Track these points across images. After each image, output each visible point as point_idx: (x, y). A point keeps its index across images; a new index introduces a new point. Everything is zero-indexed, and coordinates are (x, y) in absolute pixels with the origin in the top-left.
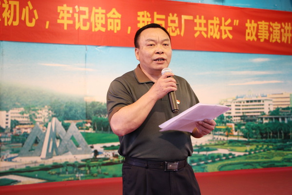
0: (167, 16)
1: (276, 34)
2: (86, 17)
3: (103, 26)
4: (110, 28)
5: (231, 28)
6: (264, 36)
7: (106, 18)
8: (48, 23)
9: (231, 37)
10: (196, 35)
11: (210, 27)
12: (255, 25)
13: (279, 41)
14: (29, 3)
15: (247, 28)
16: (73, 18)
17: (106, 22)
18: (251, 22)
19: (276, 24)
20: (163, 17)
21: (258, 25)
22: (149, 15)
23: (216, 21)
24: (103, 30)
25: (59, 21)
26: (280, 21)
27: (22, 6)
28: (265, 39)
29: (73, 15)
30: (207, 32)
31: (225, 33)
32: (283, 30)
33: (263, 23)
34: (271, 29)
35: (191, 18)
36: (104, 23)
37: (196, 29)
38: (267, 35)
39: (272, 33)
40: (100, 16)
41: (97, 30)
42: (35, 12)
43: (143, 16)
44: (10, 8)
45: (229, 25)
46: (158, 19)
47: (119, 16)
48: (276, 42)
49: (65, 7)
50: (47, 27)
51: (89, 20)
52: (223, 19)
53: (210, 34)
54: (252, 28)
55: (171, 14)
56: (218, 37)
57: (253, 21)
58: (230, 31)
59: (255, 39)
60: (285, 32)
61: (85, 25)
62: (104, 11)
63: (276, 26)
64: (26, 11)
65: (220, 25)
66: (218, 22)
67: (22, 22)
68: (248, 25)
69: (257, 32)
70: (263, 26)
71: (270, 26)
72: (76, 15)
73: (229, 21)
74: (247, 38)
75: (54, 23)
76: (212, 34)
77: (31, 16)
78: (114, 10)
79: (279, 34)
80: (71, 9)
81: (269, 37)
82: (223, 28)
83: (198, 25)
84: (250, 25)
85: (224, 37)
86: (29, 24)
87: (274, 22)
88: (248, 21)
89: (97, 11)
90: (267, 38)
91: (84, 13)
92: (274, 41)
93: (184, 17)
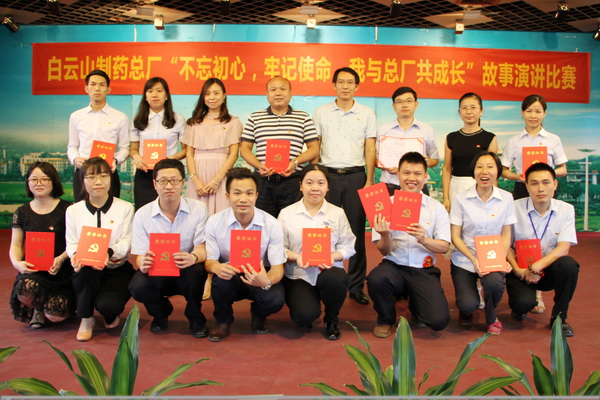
0: (384, 61)
1: (524, 78)
2: (294, 67)
3: (311, 75)
4: (318, 77)
5: (463, 72)
6: (506, 80)
7: (315, 67)
8: (255, 75)
9: (463, 82)
10: (419, 81)
11: (436, 71)
12: (496, 68)
13: (527, 86)
14: (238, 58)
15: (484, 71)
16: (280, 69)
17: (315, 71)
18: (489, 65)
19: (524, 65)
20: (380, 63)
21: (499, 68)
22: (363, 62)
23: (444, 64)
24: (312, 79)
25: (266, 73)
26: (528, 62)
27: (232, 60)
28: (508, 84)
29: (280, 66)
30: (432, 78)
31: (456, 77)
32: (532, 73)
33: (506, 65)
34: (516, 72)
35: (413, 62)
36: (312, 72)
37: (418, 74)
38: (512, 78)
39: (518, 76)
40: (308, 65)
41: (304, 79)
42: (243, 65)
43: (356, 63)
44: (220, 64)
45: (460, 69)
46: (373, 66)
47: (329, 64)
48: (524, 87)
49: (272, 59)
50: (254, 79)
51: (296, 70)
52: (453, 62)
53: (436, 79)
54: (491, 72)
55: (388, 60)
56: (446, 83)
57: (492, 63)
58: (462, 75)
59: (496, 84)
60: (535, 74)
61: (292, 75)
62: (313, 60)
63: (523, 68)
64: (234, 65)
65: (450, 69)
66: (447, 66)
67: (231, 76)
68: (486, 68)
69: (498, 75)
70: (506, 68)
71: (514, 68)
72: (283, 66)
73: (461, 64)
74: (485, 83)
75: (261, 75)
76: (439, 79)
77: (239, 69)
78: (323, 59)
79: (527, 78)
80: (278, 60)
81: (514, 81)
82: (453, 72)
83: (421, 69)
84: (489, 69)
85: (454, 82)
86: (237, 78)
87: (520, 64)
88: (486, 63)
89: (305, 60)
90: (511, 83)
91: (291, 63)
92: (520, 86)
93: (404, 62)
